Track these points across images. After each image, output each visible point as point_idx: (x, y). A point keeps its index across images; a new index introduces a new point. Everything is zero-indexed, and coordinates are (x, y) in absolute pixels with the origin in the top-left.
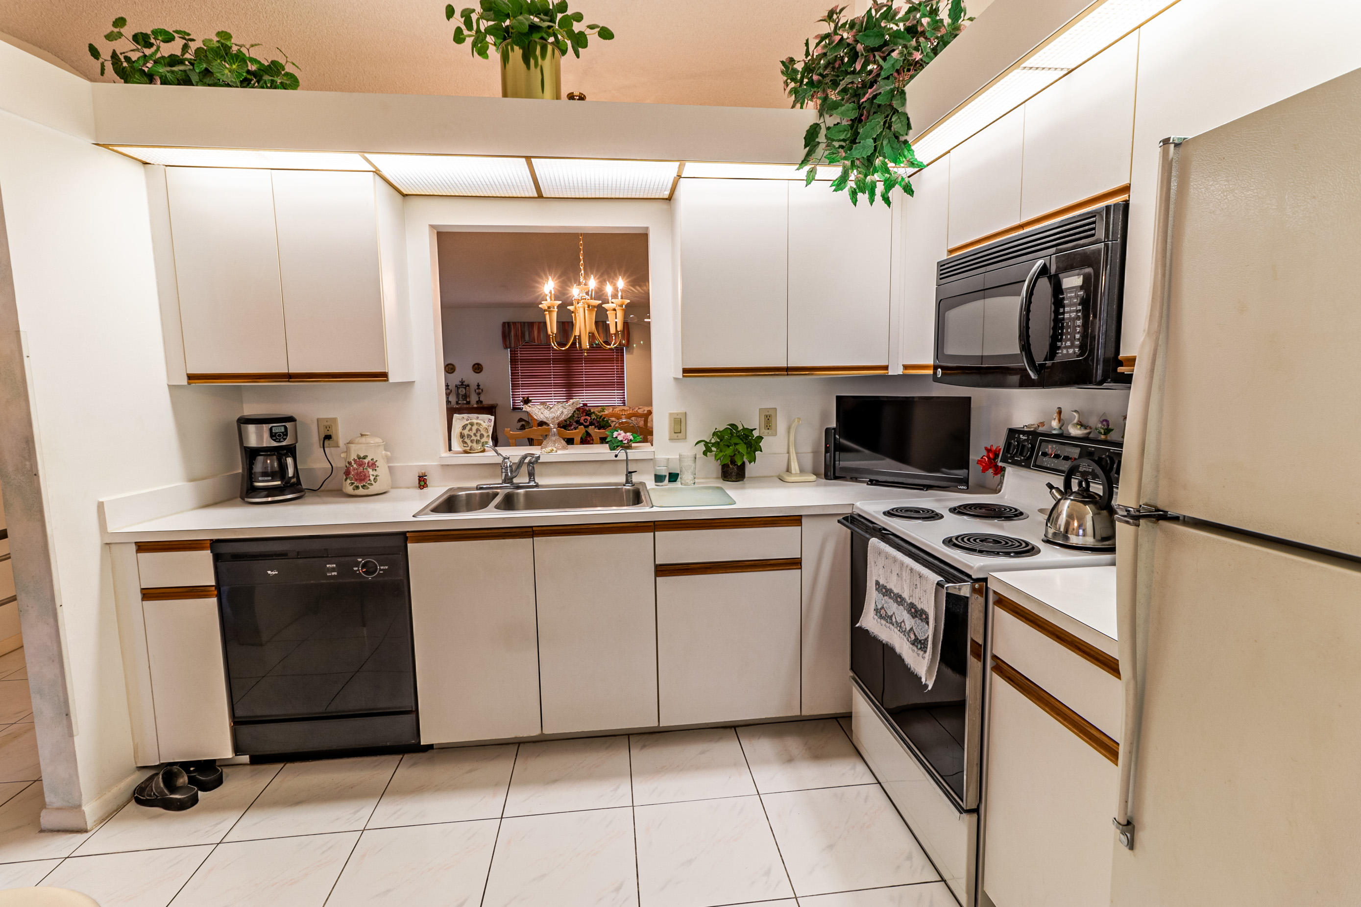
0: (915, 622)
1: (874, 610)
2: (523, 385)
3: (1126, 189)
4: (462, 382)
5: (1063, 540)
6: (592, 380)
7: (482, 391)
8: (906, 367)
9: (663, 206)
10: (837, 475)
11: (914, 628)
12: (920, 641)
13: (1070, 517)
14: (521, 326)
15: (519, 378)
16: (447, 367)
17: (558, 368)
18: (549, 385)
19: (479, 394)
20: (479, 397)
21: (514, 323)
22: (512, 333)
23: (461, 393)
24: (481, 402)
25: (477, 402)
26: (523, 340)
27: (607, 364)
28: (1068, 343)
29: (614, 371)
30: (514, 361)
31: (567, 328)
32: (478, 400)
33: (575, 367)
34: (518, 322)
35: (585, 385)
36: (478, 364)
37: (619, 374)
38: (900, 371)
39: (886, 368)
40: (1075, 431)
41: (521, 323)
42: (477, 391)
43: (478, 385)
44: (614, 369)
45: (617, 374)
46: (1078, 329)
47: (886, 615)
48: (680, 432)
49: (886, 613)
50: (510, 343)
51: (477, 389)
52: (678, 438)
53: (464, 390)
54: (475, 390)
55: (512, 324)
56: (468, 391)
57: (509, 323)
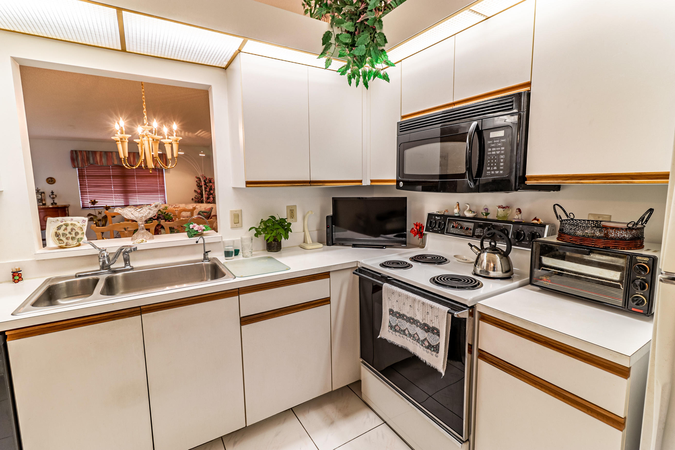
0: (428, 335)
1: (389, 326)
2: (90, 192)
3: (529, 84)
4: (38, 190)
5: (486, 274)
6: (142, 188)
7: (56, 196)
8: (372, 181)
9: (221, 72)
10: (334, 243)
11: (427, 338)
12: (433, 346)
13: (489, 261)
14: (86, 153)
15: (86, 188)
17: (118, 181)
18: (111, 192)
19: (53, 198)
20: (54, 201)
21: (81, 151)
22: (79, 158)
24: (56, 204)
25: (52, 204)
26: (88, 162)
27: (150, 178)
28: (495, 168)
29: (158, 183)
30: (81, 176)
32: (52, 202)
33: (130, 180)
34: (84, 151)
35: (138, 192)
36: (51, 178)
37: (161, 185)
38: (369, 183)
39: (361, 181)
40: (468, 214)
41: (86, 151)
42: (52, 196)
43: (52, 193)
44: (157, 182)
45: (159, 185)
46: (502, 160)
47: (400, 330)
48: (238, 223)
49: (400, 328)
50: (78, 164)
51: (52, 195)
52: (237, 227)
53: (40, 196)
54: (50, 196)
55: (78, 152)
56: (43, 196)
57: (76, 151)
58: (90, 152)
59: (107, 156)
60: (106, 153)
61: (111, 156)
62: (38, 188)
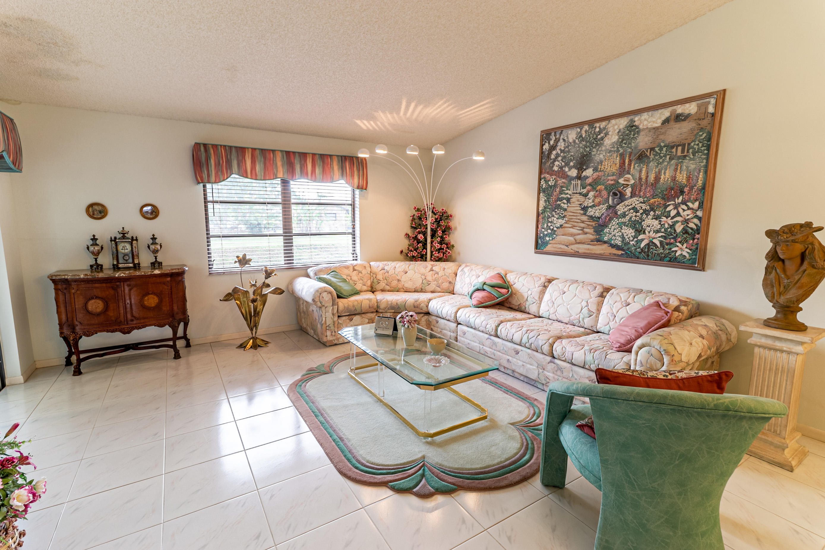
4: (124, 234)
7: (160, 246)
14: (225, 150)
16: (91, 209)
19: (155, 252)
20: (156, 257)
21: (215, 146)
22: (212, 162)
23: (123, 251)
24: (160, 264)
25: (153, 264)
26: (229, 171)
31: (292, 160)
32: (153, 261)
34: (221, 146)
36: (150, 205)
41: (225, 146)
42: (152, 247)
43: (154, 238)
50: (209, 176)
51: (152, 244)
53: (128, 247)
54: (149, 247)
55: (210, 146)
56: (135, 247)
57: (205, 145)
58: (234, 149)
59: (265, 158)
60: (263, 151)
61: (273, 160)
62: (123, 228)
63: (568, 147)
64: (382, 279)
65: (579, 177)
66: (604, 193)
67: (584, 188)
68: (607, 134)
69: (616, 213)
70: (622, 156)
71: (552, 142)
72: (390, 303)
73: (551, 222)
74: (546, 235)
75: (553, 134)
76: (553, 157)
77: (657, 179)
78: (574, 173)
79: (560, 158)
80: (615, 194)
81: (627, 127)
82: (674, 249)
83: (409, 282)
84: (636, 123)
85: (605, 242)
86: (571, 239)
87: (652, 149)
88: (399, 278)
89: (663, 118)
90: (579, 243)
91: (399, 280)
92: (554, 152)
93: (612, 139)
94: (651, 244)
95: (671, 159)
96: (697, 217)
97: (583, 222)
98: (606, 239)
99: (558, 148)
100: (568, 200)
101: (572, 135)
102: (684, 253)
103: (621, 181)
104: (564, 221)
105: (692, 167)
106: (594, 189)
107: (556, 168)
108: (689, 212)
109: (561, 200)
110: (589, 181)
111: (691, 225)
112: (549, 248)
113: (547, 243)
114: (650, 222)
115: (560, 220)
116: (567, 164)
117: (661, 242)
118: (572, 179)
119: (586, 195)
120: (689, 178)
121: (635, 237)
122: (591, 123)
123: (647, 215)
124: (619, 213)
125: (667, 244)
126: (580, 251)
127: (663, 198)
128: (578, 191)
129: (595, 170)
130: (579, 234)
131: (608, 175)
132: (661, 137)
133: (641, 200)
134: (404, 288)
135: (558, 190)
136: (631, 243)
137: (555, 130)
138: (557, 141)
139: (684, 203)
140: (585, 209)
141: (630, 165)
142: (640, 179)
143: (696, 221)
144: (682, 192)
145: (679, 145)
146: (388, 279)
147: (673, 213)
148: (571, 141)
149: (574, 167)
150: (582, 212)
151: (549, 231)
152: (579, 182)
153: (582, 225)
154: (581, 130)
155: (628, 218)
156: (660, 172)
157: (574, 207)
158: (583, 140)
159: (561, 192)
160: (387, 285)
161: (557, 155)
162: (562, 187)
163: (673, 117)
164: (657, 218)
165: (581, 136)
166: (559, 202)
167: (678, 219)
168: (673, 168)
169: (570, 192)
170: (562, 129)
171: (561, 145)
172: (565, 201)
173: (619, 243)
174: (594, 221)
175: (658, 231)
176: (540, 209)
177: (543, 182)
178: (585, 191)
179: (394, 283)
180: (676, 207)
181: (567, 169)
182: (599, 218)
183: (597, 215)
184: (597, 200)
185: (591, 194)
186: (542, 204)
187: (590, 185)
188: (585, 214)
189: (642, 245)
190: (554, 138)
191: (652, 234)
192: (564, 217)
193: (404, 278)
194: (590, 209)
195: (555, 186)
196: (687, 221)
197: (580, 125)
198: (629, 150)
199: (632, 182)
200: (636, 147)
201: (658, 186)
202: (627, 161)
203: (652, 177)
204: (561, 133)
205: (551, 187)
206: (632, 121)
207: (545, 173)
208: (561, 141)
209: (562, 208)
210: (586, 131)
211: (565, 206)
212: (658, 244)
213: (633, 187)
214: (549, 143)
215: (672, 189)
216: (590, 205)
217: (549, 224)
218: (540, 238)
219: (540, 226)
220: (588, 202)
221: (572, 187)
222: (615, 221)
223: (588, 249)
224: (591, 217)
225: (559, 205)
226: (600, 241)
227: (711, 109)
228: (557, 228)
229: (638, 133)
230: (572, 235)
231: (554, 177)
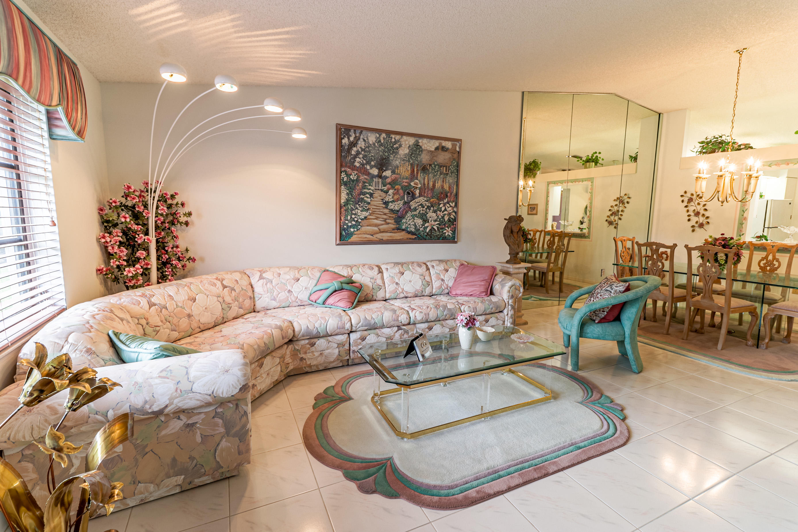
63: (368, 147)
64: (160, 324)
65: (380, 176)
66: (401, 192)
67: (384, 186)
68: (400, 146)
69: (410, 208)
70: (412, 165)
71: (352, 139)
72: (256, 347)
73: (355, 214)
74: (351, 227)
75: (352, 131)
76: (353, 153)
77: (434, 185)
78: (375, 171)
79: (361, 156)
80: (408, 193)
81: (414, 145)
82: (444, 232)
83: (206, 313)
84: (420, 144)
85: (403, 230)
86: (376, 229)
87: (430, 165)
88: (187, 311)
89: (436, 146)
90: (383, 232)
91: (189, 316)
92: (355, 149)
93: (404, 151)
94: (432, 229)
95: (441, 174)
96: (454, 211)
97: (385, 214)
98: (403, 227)
99: (359, 146)
100: (371, 195)
101: (372, 138)
102: (450, 234)
103: (412, 184)
104: (368, 214)
105: (451, 181)
106: (393, 188)
107: (357, 164)
108: (450, 208)
109: (364, 194)
110: (389, 180)
111: (452, 217)
112: (354, 238)
113: (352, 234)
114: (431, 215)
115: (364, 213)
116: (368, 163)
117: (438, 228)
118: (373, 177)
119: (386, 192)
120: (450, 187)
121: (423, 225)
122: (389, 133)
123: (430, 210)
124: (412, 208)
125: (441, 229)
126: (384, 238)
127: (438, 199)
128: (380, 188)
129: (393, 172)
130: (382, 225)
131: (403, 178)
132: (435, 158)
133: (426, 199)
134: (202, 326)
135: (360, 184)
136: (421, 229)
137: (355, 128)
138: (357, 139)
139: (448, 203)
140: (386, 203)
141: (417, 173)
142: (424, 184)
143: (454, 214)
144: (447, 196)
145: (444, 166)
146: (170, 319)
147: (443, 209)
148: (371, 143)
149: (374, 166)
150: (384, 206)
151: (354, 223)
152: (380, 180)
153: (385, 217)
154: (380, 135)
155: (418, 211)
156: (435, 182)
157: (377, 201)
158: (381, 145)
159: (364, 187)
160: (172, 330)
161: (358, 153)
162: (364, 182)
163: (440, 147)
164: (435, 212)
165: (380, 141)
166: (362, 196)
167: (446, 212)
168: (442, 180)
169: (372, 188)
170: (363, 129)
171: (361, 144)
172: (368, 196)
173: (413, 230)
174: (394, 213)
175: (435, 221)
176: (342, 201)
177: (343, 175)
178: (385, 188)
179: (184, 323)
180: (444, 206)
181: (368, 167)
182: (398, 211)
183: (396, 208)
184: (396, 197)
185: (391, 192)
186: (344, 196)
187: (389, 184)
188: (386, 208)
189: (428, 230)
190: (353, 136)
191: (433, 223)
192: (368, 209)
193: (195, 309)
194: (390, 204)
195: (357, 180)
196: (449, 214)
197: (379, 131)
198: (417, 162)
199: (419, 186)
200: (421, 161)
201: (435, 190)
202: (415, 170)
203: (431, 184)
204: (361, 133)
205: (353, 181)
206: (417, 142)
207: (346, 166)
208: (361, 140)
209: (365, 202)
210: (384, 138)
211: (369, 200)
212: (436, 229)
213: (420, 189)
214: (349, 139)
215: (442, 193)
216: (390, 200)
217: (353, 216)
218: (344, 229)
219: (342, 218)
220: (389, 198)
221: (374, 184)
222: (409, 214)
223: (391, 237)
224: (392, 210)
225: (363, 199)
226: (399, 229)
227: (458, 149)
228: (362, 219)
229: (422, 151)
230: (376, 225)
231: (356, 172)
